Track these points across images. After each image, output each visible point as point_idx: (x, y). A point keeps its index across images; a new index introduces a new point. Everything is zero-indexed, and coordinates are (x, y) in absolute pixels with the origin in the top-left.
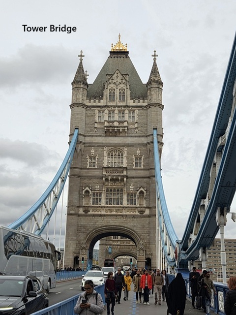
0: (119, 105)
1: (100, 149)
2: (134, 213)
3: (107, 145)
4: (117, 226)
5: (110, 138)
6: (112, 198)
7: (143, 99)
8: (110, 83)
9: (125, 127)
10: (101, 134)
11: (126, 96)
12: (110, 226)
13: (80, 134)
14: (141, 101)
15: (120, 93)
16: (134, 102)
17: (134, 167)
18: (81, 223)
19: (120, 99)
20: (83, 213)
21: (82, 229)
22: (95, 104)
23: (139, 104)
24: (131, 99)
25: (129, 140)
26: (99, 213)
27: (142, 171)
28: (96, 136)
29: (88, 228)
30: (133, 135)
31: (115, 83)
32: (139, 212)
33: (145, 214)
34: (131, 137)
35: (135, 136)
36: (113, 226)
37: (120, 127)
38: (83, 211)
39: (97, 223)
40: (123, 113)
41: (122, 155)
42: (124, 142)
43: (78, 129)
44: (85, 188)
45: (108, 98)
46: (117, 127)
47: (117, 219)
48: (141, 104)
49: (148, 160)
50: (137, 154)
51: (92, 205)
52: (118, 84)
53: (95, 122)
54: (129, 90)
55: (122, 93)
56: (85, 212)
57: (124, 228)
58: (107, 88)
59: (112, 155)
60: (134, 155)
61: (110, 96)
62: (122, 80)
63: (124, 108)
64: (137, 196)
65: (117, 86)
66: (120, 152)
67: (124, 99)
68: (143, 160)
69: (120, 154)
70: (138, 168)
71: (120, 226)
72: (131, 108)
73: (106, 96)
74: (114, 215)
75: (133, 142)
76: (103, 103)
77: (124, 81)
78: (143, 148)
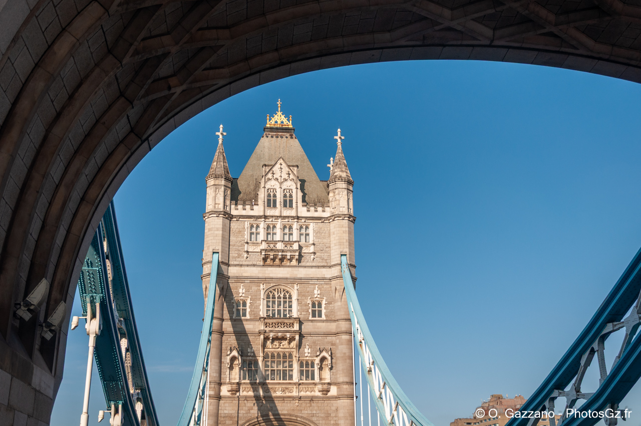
0: (285, 215)
1: (254, 288)
2: (313, 394)
3: (265, 280)
4: (285, 415)
5: (270, 269)
6: (275, 368)
7: (323, 206)
8: (269, 179)
9: (295, 251)
10: (255, 263)
11: (294, 201)
13: (223, 263)
14: (320, 209)
15: (285, 196)
16: (308, 211)
17: (310, 318)
18: (226, 412)
19: (285, 206)
20: (229, 394)
22: (244, 213)
23: (316, 215)
24: (303, 206)
25: (301, 273)
27: (324, 324)
28: (248, 265)
30: (308, 264)
31: (277, 179)
32: (319, 391)
33: (329, 394)
34: (305, 267)
35: (312, 267)
37: (287, 251)
38: (229, 391)
39: (252, 411)
40: (291, 228)
41: (290, 297)
42: (293, 276)
43: (218, 253)
44: (231, 353)
45: (266, 203)
46: (283, 251)
47: (285, 404)
48: (319, 213)
49: (332, 305)
50: (315, 296)
51: (243, 381)
52: (282, 181)
53: (245, 243)
54: (299, 191)
55: (288, 195)
56: (231, 393)
57: (296, 418)
58: (265, 187)
59: (274, 297)
60: (309, 298)
61: (269, 201)
62: (289, 174)
63: (292, 221)
64: (316, 366)
65: (281, 183)
66: (287, 292)
67: (291, 206)
68: (325, 306)
69: (287, 296)
70: (317, 318)
71: (290, 415)
72: (303, 221)
73: (263, 200)
74: (280, 396)
75: (308, 277)
76: (258, 210)
77: (292, 176)
78: (325, 286)
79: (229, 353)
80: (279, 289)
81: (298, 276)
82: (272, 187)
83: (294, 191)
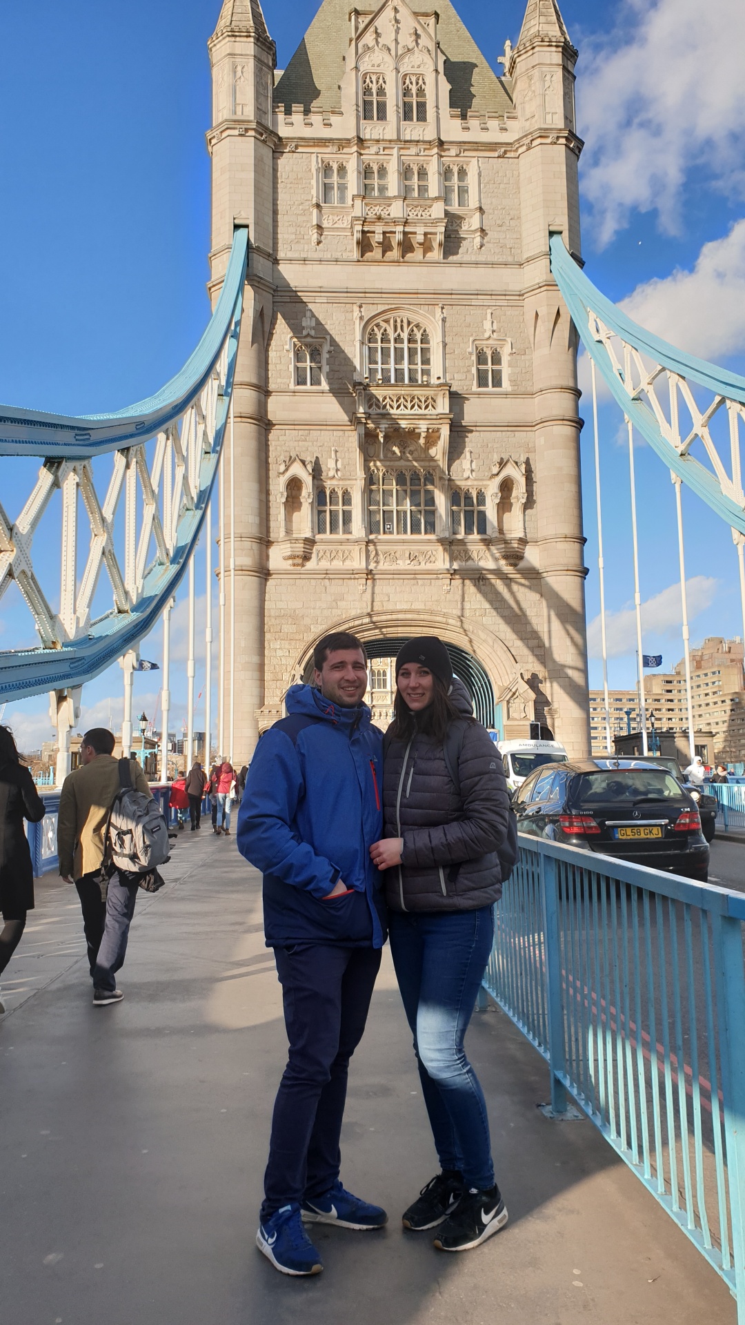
0: (408, 138)
1: (338, 316)
2: (482, 564)
3: (363, 295)
4: (418, 612)
5: (375, 269)
6: (394, 507)
7: (501, 118)
8: (368, 48)
9: (435, 222)
10: (338, 255)
11: (430, 106)
12: (392, 613)
13: (258, 249)
14: (493, 124)
15: (407, 92)
16: (466, 128)
17: (475, 388)
18: (281, 605)
19: (407, 116)
20: (283, 565)
21: (286, 628)
22: (308, 133)
23: (486, 137)
24: (452, 116)
25: (452, 279)
26: (349, 565)
27: (507, 403)
28: (321, 261)
29: (307, 621)
30: (466, 258)
31: (387, 48)
32: (499, 559)
33: (522, 565)
34: (460, 265)
35: (478, 265)
36: (405, 612)
37: (415, 223)
38: (287, 559)
39: (341, 604)
40: (422, 172)
41: (425, 339)
42: (431, 287)
43: (247, 226)
44: (287, 470)
45: (361, 109)
46: (406, 223)
47: (418, 588)
48: (493, 136)
49: (527, 357)
50: (487, 335)
51: (318, 537)
52: (400, 52)
53: (313, 206)
54: (442, 78)
55: (414, 91)
56: (290, 562)
57: (444, 620)
58: (356, 68)
59: (385, 339)
60: (471, 339)
61: (367, 104)
62: (417, 36)
63: (427, 153)
64: (488, 500)
65: (398, 58)
66: (417, 326)
67: (422, 117)
68: (509, 358)
69: (419, 337)
70: (490, 389)
71: (432, 613)
72: (453, 152)
73: (354, 102)
74: (406, 570)
75: (467, 288)
76: (344, 126)
77: (424, 41)
78: (509, 312)
79: (282, 468)
80: (399, 321)
81: (444, 287)
82: (376, 70)
83: (430, 78)
